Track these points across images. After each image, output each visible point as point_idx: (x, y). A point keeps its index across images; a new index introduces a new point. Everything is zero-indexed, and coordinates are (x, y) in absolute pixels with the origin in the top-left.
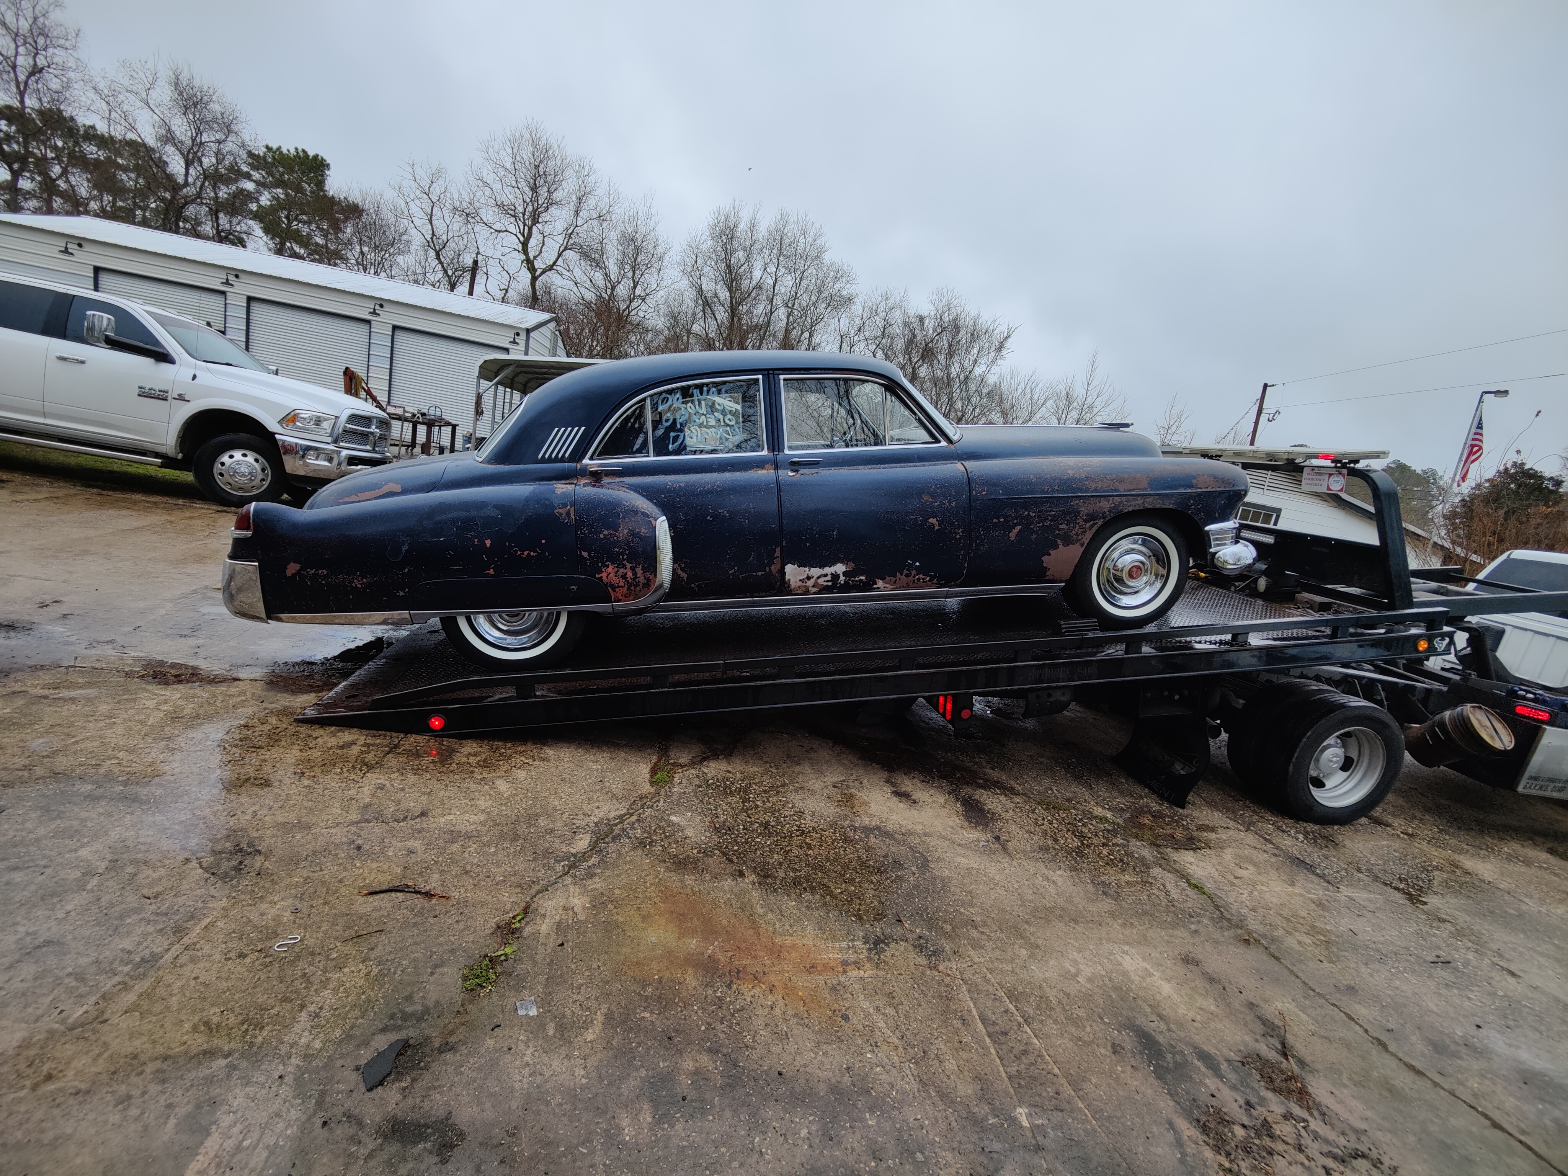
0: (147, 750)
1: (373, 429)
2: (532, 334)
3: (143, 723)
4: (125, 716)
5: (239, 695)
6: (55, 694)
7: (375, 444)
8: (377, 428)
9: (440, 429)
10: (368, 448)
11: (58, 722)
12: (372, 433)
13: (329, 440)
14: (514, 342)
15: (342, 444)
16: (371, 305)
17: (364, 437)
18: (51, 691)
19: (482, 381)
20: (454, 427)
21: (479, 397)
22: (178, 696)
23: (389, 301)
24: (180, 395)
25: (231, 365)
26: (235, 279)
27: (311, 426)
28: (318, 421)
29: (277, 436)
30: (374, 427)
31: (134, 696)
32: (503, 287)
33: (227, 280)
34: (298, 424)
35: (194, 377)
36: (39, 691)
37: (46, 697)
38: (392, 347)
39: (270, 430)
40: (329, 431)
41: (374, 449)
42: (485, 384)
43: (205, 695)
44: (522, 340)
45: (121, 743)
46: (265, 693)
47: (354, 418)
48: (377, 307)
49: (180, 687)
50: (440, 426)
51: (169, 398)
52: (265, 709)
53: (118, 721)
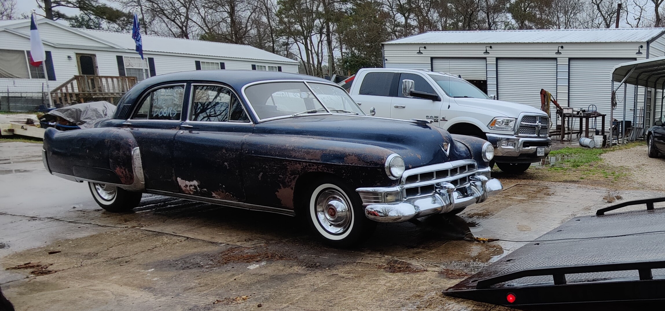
0: (371, 306)
1: (538, 123)
2: (651, 45)
3: (375, 292)
4: (370, 288)
5: (423, 279)
6: (348, 276)
7: (539, 132)
8: (539, 122)
9: (595, 119)
10: (535, 135)
11: (343, 290)
12: (537, 126)
13: (513, 133)
14: (639, 53)
15: (519, 135)
16: (556, 48)
17: (532, 129)
18: (347, 275)
19: (615, 83)
20: (604, 116)
21: (614, 94)
22: (397, 278)
23: (566, 43)
24: (443, 118)
25: (467, 97)
26: (490, 49)
27: (503, 126)
28: (507, 124)
29: (487, 134)
30: (538, 122)
31: (378, 278)
32: (636, 17)
33: (486, 50)
34: (497, 125)
35: (449, 106)
36: (342, 274)
37: (343, 277)
38: (569, 72)
39: (483, 131)
40: (513, 127)
41: (539, 136)
42: (617, 84)
43: (408, 278)
44: (644, 51)
45: (362, 301)
46: (436, 278)
47: (526, 118)
48: (560, 48)
49: (399, 274)
50: (596, 117)
51: (439, 121)
52: (432, 287)
53: (366, 290)
